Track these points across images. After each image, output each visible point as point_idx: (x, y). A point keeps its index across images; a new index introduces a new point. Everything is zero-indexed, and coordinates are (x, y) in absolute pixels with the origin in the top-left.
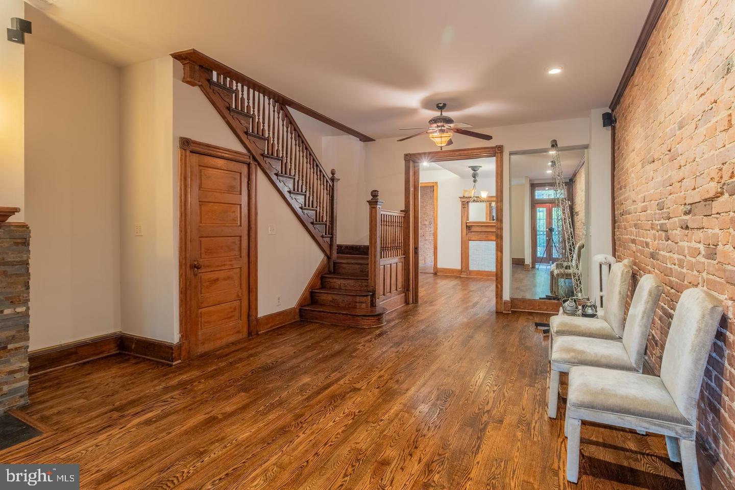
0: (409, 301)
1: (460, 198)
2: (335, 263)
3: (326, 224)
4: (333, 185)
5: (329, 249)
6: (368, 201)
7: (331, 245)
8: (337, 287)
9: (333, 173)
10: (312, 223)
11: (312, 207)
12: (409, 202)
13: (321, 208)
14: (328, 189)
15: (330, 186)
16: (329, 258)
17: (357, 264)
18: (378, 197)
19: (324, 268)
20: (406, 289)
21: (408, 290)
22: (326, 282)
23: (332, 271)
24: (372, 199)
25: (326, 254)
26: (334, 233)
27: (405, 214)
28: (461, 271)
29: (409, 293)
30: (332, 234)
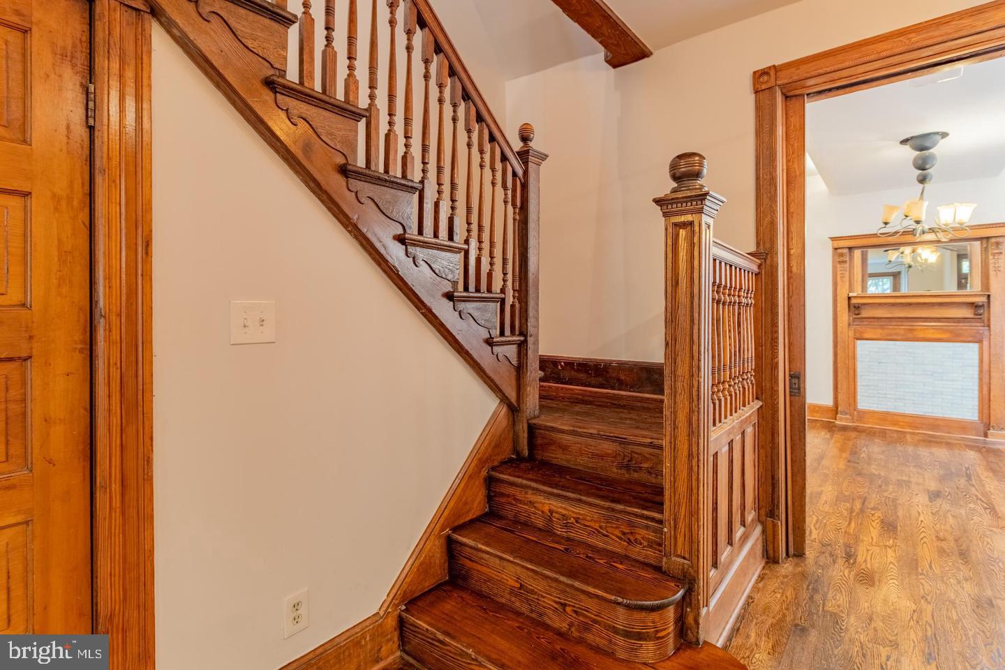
0: (775, 550)
1: (833, 239)
2: (532, 429)
3: (503, 301)
4: (526, 172)
5: (514, 382)
6: (658, 201)
7: (520, 369)
8: (540, 523)
9: (525, 139)
10: (449, 296)
11: (451, 238)
12: (773, 224)
13: (486, 245)
14: (509, 184)
15: (515, 174)
16: (514, 409)
17: (608, 438)
18: (701, 181)
19: (497, 446)
20: (768, 510)
21: (772, 514)
22: (503, 495)
23: (526, 453)
24: (674, 191)
25: (504, 399)
26: (531, 330)
27: (760, 266)
28: (835, 410)
29: (775, 526)
30: (523, 333)
